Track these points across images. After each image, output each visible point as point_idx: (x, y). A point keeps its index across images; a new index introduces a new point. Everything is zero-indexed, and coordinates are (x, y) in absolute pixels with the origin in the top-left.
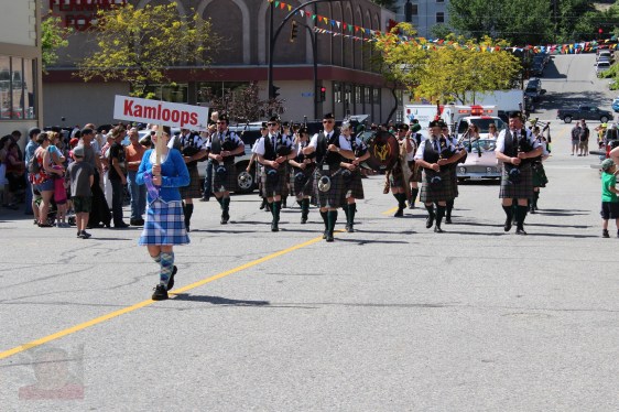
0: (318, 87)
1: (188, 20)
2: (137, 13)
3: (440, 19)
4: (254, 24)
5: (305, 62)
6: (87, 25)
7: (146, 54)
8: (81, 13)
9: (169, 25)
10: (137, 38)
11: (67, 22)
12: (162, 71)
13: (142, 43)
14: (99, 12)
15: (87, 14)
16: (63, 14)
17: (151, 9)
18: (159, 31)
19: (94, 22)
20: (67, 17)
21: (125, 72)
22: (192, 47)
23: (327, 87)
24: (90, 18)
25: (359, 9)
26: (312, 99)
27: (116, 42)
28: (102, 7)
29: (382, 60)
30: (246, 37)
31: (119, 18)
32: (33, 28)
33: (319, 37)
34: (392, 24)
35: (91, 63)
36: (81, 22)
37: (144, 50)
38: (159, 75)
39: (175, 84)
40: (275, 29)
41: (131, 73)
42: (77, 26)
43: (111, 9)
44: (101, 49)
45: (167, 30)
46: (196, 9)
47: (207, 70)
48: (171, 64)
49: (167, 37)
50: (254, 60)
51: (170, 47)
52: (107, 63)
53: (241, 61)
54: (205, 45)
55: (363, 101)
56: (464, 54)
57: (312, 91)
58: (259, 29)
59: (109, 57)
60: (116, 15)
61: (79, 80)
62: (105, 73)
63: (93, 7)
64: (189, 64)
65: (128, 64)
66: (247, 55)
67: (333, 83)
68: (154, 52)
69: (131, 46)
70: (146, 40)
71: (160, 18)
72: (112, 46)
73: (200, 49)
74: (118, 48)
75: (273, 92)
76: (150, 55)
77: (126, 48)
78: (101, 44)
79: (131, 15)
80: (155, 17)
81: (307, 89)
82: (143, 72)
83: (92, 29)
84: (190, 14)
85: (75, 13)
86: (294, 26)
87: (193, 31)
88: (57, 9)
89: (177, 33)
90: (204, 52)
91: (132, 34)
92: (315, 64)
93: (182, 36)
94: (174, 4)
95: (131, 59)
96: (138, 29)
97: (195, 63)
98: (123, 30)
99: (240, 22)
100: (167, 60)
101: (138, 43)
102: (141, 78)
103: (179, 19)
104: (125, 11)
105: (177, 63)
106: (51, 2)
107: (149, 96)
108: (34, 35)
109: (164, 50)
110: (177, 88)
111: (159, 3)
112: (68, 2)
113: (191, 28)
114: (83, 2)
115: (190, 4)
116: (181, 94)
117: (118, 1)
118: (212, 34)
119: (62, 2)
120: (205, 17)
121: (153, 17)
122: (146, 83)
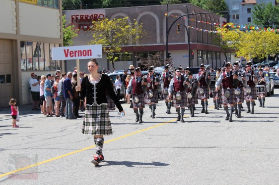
0: (190, 52)
1: (132, 25)
2: (110, 22)
3: (249, 20)
4: (161, 26)
5: (184, 42)
6: (88, 28)
7: (114, 40)
8: (85, 23)
9: (124, 27)
10: (110, 33)
11: (79, 27)
12: (121, 47)
13: (112, 35)
14: (93, 22)
15: (88, 23)
16: (77, 24)
17: (116, 20)
18: (120, 30)
19: (91, 27)
20: (79, 25)
21: (104, 48)
22: (134, 36)
23: (194, 52)
24: (89, 25)
25: (209, 18)
26: (188, 58)
27: (101, 35)
28: (94, 20)
29: (220, 40)
30: (158, 31)
31: (102, 25)
32: (59, 31)
33: (190, 31)
34: (225, 23)
36: (86, 27)
37: (113, 38)
39: (127, 53)
40: (169, 28)
41: (107, 49)
42: (84, 30)
43: (98, 21)
44: (94, 38)
45: (123, 29)
46: (136, 18)
47: (141, 47)
48: (125, 44)
49: (123, 33)
50: (162, 41)
51: (124, 37)
53: (156, 42)
54: (140, 35)
55: (212, 58)
56: (259, 36)
58: (164, 28)
59: (97, 41)
60: (100, 23)
63: (90, 20)
65: (106, 45)
66: (158, 40)
67: (198, 50)
68: (117, 39)
69: (107, 37)
70: (113, 34)
71: (120, 24)
72: (99, 37)
73: (138, 37)
74: (102, 38)
75: (168, 56)
76: (116, 40)
77: (105, 38)
78: (94, 36)
79: (107, 23)
80: (118, 24)
81: (186, 53)
82: (112, 48)
83: (90, 30)
84: (133, 22)
85: (83, 23)
86: (179, 26)
87: (134, 30)
88: (74, 22)
89: (128, 30)
90: (140, 39)
91: (107, 31)
92: (189, 42)
94: (126, 17)
95: (107, 42)
96: (110, 29)
97: (135, 43)
98: (103, 30)
99: (155, 25)
100: (123, 42)
101: (110, 35)
102: (111, 51)
103: (128, 24)
104: (105, 22)
105: (127, 44)
106: (73, 19)
107: (116, 58)
108: (59, 34)
109: (122, 38)
110: (128, 55)
111: (119, 17)
112: (79, 18)
113: (134, 28)
114: (86, 18)
115: (133, 17)
116: (130, 57)
117: (101, 17)
118: (143, 31)
119: (77, 18)
120: (139, 23)
121: (116, 24)
122: (114, 52)
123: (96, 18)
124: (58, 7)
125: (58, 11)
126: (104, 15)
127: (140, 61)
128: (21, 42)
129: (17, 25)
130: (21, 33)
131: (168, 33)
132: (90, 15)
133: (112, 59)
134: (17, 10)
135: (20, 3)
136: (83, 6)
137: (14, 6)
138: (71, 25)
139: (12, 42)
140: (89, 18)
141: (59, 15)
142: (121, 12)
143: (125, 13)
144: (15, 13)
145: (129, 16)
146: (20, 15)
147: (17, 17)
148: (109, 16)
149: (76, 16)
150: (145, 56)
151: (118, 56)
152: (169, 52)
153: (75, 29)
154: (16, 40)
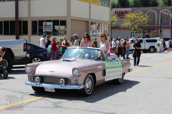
2: (133, 14)
4: (158, 17)
5: (169, 25)
6: (123, 17)
7: (134, 23)
9: (140, 17)
10: (133, 20)
11: (118, 16)
12: (138, 27)
13: (134, 21)
14: (125, 14)
15: (123, 15)
16: (118, 15)
17: (136, 14)
18: (138, 18)
19: (124, 16)
21: (130, 27)
22: (144, 22)
26: (170, 33)
27: (128, 20)
28: (126, 13)
30: (156, 19)
31: (129, 16)
35: (123, 25)
36: (121, 16)
38: (137, 27)
39: (140, 29)
40: (162, 18)
41: (131, 27)
42: (121, 18)
44: (125, 22)
45: (139, 18)
46: (146, 13)
47: (147, 26)
49: (139, 19)
50: (158, 24)
51: (139, 22)
52: (126, 25)
53: (155, 25)
54: (147, 21)
57: (171, 31)
59: (127, 23)
61: (120, 28)
62: (126, 27)
63: (124, 13)
64: (144, 25)
66: (156, 23)
68: (136, 23)
69: (131, 21)
70: (135, 20)
71: (138, 15)
72: (127, 21)
73: (146, 22)
74: (129, 22)
75: (161, 31)
78: (125, 21)
80: (137, 15)
81: (170, 30)
82: (134, 27)
84: (144, 15)
85: (120, 15)
86: (167, 17)
88: (116, 14)
89: (141, 19)
90: (147, 23)
91: (132, 19)
93: (142, 19)
94: (141, 12)
95: (131, 24)
96: (133, 18)
97: (145, 25)
98: (130, 18)
99: (155, 16)
100: (139, 24)
101: (133, 21)
102: (133, 28)
103: (142, 16)
104: (131, 14)
105: (141, 25)
106: (115, 12)
107: (135, 32)
108: (109, 19)
109: (138, 22)
110: (141, 30)
111: (138, 12)
112: (119, 12)
113: (144, 17)
114: (122, 12)
115: (144, 12)
116: (142, 31)
117: (129, 12)
118: (149, 19)
119: (117, 12)
120: (147, 15)
121: (136, 15)
122: (134, 29)
123: (126, 12)
124: (109, 6)
125: (109, 8)
126: (131, 11)
127: (147, 34)
128: (91, 22)
129: (90, 14)
130: (91, 18)
131: (161, 20)
132: (124, 11)
133: (133, 32)
134: (90, 7)
135: (92, 4)
136: (121, 6)
137: (89, 5)
138: (115, 15)
139: (87, 22)
140: (123, 12)
141: (109, 10)
142: (139, 10)
143: (141, 10)
144: (89, 9)
145: (142, 12)
146: (91, 10)
147: (90, 11)
148: (133, 12)
149: (117, 11)
150: (149, 31)
151: (136, 30)
152: (161, 29)
153: (116, 17)
154: (89, 22)
